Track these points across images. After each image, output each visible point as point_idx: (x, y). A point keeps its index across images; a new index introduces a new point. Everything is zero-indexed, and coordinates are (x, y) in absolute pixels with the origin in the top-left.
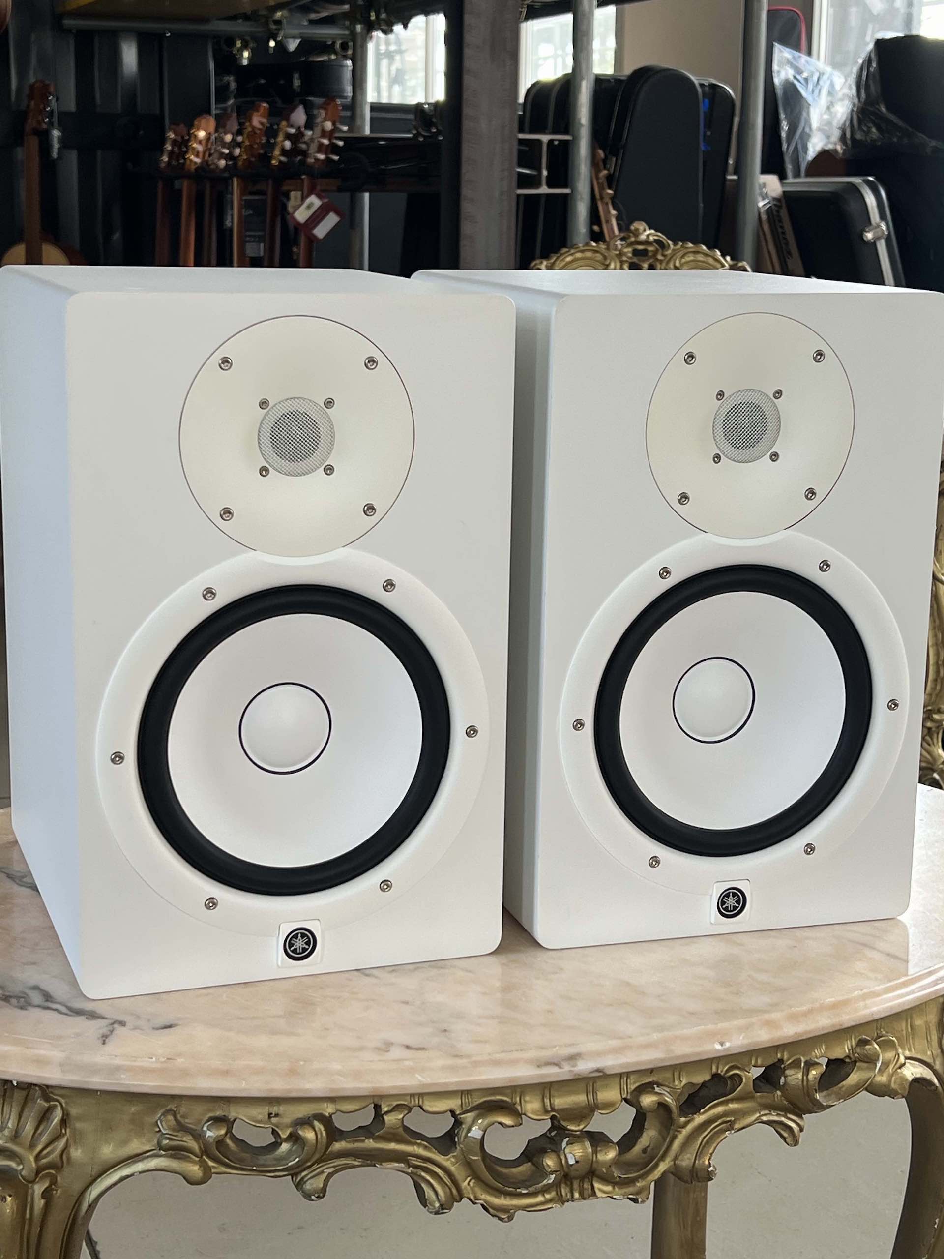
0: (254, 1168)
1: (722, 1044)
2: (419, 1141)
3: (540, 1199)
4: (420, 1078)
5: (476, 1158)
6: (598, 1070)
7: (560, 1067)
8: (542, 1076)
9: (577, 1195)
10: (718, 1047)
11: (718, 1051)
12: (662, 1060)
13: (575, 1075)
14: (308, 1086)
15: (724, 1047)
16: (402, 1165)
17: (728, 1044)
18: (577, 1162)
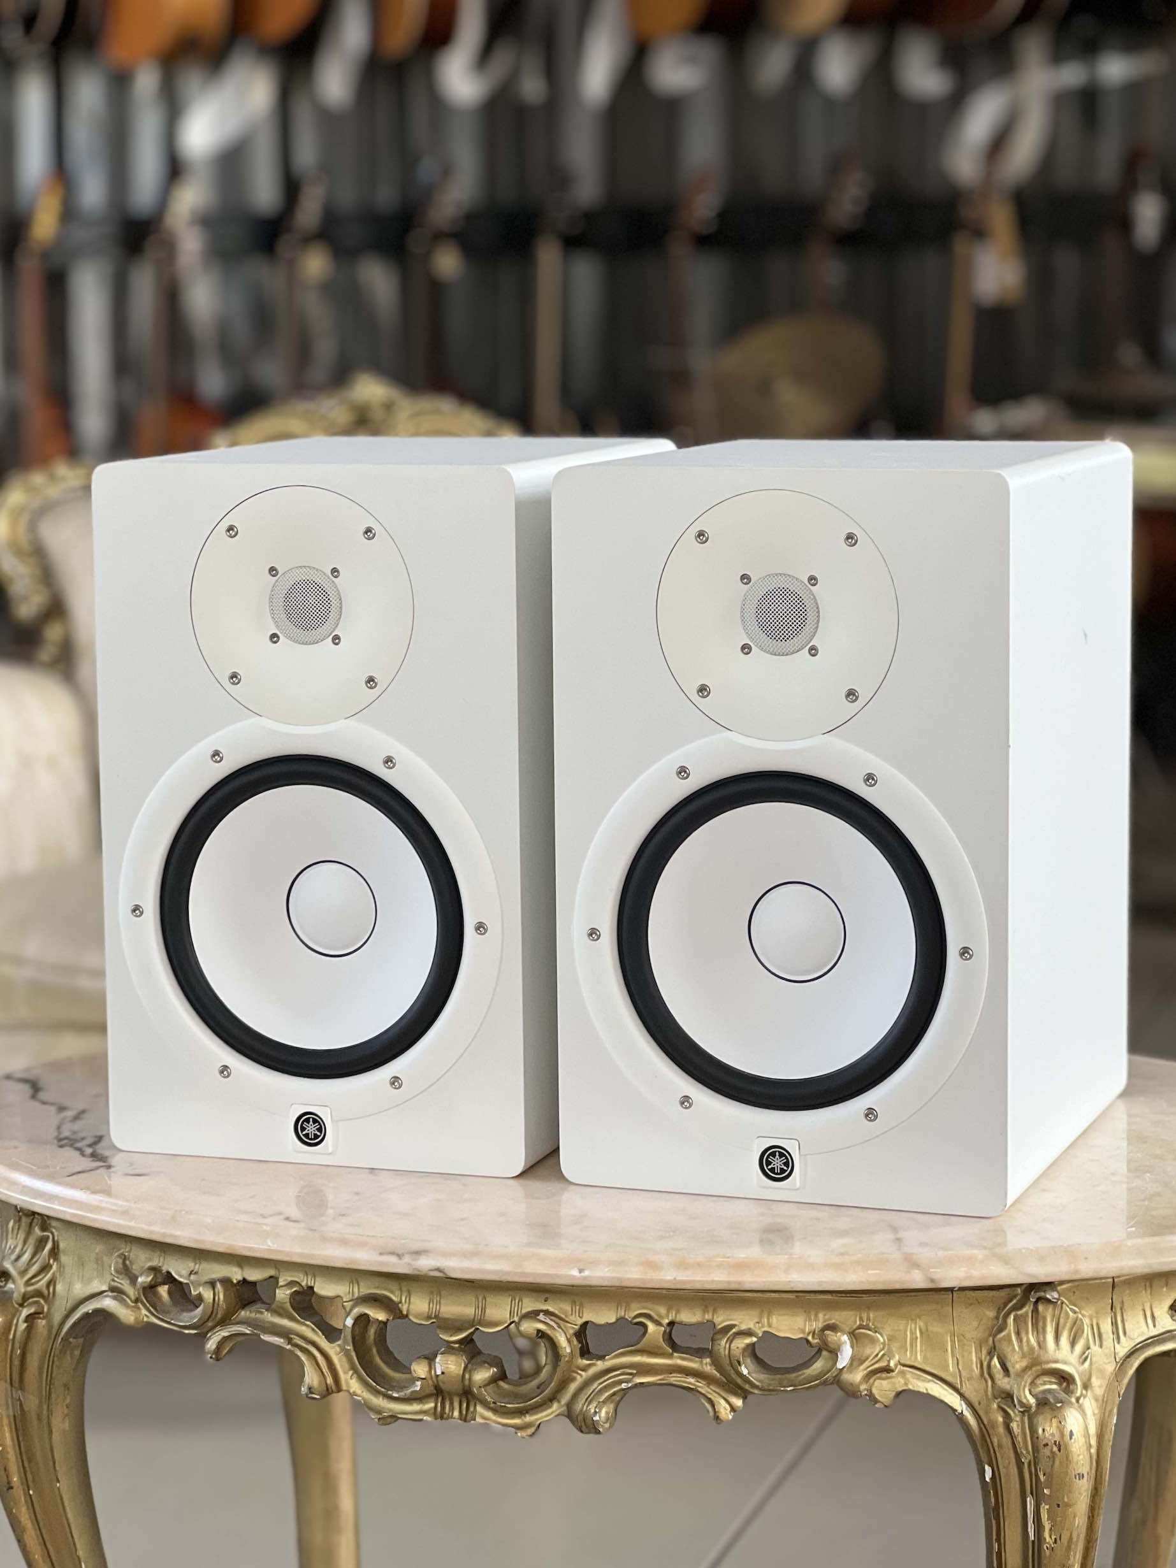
0: (172, 1322)
1: (581, 1271)
2: (308, 1323)
3: (416, 1407)
4: (269, 1243)
5: (349, 1348)
6: (438, 1270)
7: (400, 1259)
8: (381, 1263)
9: (456, 1414)
10: (575, 1273)
11: (574, 1277)
12: (508, 1273)
13: (414, 1269)
14: (178, 1233)
15: (582, 1274)
16: (282, 1340)
17: (586, 1273)
18: (443, 1373)
